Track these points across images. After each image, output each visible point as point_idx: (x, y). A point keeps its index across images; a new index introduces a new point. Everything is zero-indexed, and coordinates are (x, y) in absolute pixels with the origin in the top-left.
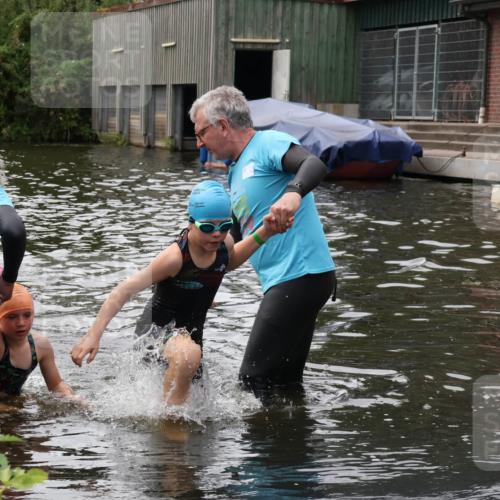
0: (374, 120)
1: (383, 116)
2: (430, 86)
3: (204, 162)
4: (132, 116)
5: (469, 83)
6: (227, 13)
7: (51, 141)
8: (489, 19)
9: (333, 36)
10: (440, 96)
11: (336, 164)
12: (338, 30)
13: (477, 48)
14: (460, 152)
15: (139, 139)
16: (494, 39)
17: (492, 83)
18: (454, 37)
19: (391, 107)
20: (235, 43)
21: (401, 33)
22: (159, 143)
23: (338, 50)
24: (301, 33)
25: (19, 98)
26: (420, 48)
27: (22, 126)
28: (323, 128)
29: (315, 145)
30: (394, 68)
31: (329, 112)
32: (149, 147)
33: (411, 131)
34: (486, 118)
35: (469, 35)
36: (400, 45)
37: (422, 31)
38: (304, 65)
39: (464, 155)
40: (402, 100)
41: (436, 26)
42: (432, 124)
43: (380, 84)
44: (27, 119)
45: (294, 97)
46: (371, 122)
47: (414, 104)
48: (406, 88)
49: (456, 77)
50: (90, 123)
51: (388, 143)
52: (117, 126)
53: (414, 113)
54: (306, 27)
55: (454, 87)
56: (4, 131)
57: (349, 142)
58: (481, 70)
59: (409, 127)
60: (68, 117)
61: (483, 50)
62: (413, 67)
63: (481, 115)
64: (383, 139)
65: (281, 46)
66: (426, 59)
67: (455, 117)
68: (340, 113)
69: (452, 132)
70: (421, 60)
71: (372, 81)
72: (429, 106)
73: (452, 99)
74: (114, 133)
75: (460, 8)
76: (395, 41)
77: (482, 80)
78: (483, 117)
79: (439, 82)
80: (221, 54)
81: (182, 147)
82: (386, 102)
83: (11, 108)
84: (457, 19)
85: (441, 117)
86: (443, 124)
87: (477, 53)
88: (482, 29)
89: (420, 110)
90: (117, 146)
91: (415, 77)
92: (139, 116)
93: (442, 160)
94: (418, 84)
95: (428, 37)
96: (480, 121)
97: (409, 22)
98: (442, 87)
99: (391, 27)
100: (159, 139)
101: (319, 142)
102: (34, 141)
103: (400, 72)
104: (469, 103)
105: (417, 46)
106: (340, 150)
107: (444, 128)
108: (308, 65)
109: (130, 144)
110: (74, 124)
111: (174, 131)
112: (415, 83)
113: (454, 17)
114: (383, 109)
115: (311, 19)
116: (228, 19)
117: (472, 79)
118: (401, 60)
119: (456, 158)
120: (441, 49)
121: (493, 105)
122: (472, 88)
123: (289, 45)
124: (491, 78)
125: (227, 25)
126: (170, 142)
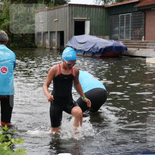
1: (116, 39)
2: (129, 31)
4: (46, 40)
5: (140, 29)
6: (72, 11)
7: (24, 47)
8: (145, 11)
9: (102, 17)
10: (132, 33)
11: (103, 53)
12: (103, 15)
13: (142, 19)
14: (138, 49)
15: (48, 47)
16: (146, 17)
18: (136, 17)
19: (118, 36)
20: (74, 19)
21: (121, 16)
22: (54, 48)
23: (103, 20)
24: (93, 16)
25: (15, 36)
26: (126, 20)
27: (16, 43)
28: (101, 43)
30: (119, 26)
31: (101, 38)
33: (124, 43)
34: (145, 39)
35: (139, 16)
36: (120, 19)
37: (126, 15)
38: (94, 25)
39: (139, 50)
40: (121, 35)
41: (130, 14)
42: (129, 41)
43: (115, 30)
44: (17, 42)
45: (91, 34)
46: (113, 41)
47: (124, 36)
48: (122, 31)
49: (136, 28)
50: (34, 42)
51: (117, 46)
52: (42, 43)
53: (124, 38)
55: (135, 31)
56: (11, 45)
57: (107, 47)
58: (143, 26)
59: (123, 42)
60: (28, 41)
62: (124, 25)
63: (143, 38)
65: (87, 20)
66: (128, 23)
67: (136, 39)
68: (104, 38)
69: (135, 43)
70: (126, 23)
71: (112, 29)
72: (129, 36)
73: (135, 34)
74: (41, 45)
75: (137, 8)
77: (143, 29)
79: (131, 29)
80: (70, 22)
81: (60, 48)
82: (116, 35)
83: (12, 38)
84: (136, 12)
85: (132, 39)
86: (133, 41)
87: (142, 21)
88: (143, 14)
89: (126, 37)
90: (42, 49)
91: (125, 28)
92: (48, 40)
93: (133, 51)
94: (126, 30)
95: (128, 17)
96: (143, 40)
97: (123, 13)
98: (132, 31)
99: (118, 14)
100: (54, 46)
101: (98, 47)
102: (19, 48)
103: (120, 27)
104: (140, 35)
105: (125, 19)
106: (104, 49)
107: (133, 42)
109: (46, 48)
110: (30, 43)
111: (58, 44)
112: (125, 30)
113: (135, 11)
114: (116, 37)
115: (95, 12)
116: (72, 13)
117: (140, 28)
118: (121, 23)
119: (137, 51)
120: (132, 20)
121: (147, 35)
122: (141, 31)
123: (89, 20)
124: (146, 28)
125: (72, 14)
126: (57, 47)
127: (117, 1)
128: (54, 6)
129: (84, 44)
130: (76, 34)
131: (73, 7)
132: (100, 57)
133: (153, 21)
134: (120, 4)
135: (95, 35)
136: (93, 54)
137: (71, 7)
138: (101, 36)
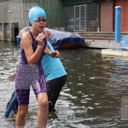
0: (68, 32)
2: (84, 22)
4: (0, 32)
5: (95, 21)
6: (26, 2)
8: (99, 3)
9: (56, 8)
10: (87, 24)
12: (58, 7)
13: (97, 11)
14: (93, 40)
16: (101, 8)
17: (101, 20)
18: (90, 8)
19: (74, 28)
21: (75, 7)
22: (8, 40)
23: (58, 12)
24: (47, 8)
26: (81, 11)
29: (55, 39)
30: (74, 17)
31: (56, 30)
32: (6, 41)
34: (100, 30)
35: (94, 7)
36: (75, 10)
37: (81, 6)
38: (49, 16)
39: (94, 41)
40: (77, 26)
41: (85, 5)
42: (85, 32)
43: (70, 21)
47: (80, 27)
48: (77, 22)
49: (91, 19)
51: (75, 38)
53: (80, 30)
54: (49, 6)
55: (91, 22)
57: (65, 38)
58: (98, 17)
59: (79, 34)
61: (98, 11)
62: (79, 17)
63: (98, 29)
64: (74, 37)
66: (83, 14)
67: (91, 30)
68: (59, 30)
69: (91, 35)
70: (81, 14)
71: (68, 21)
72: (84, 28)
73: (90, 25)
76: (74, 9)
77: (98, 20)
78: (99, 30)
79: (87, 21)
81: (15, 40)
82: (72, 27)
84: (91, 3)
85: (87, 30)
86: (88, 32)
87: (97, 12)
88: (97, 6)
89: (82, 29)
91: (80, 19)
92: (2, 32)
93: (88, 43)
94: (81, 21)
95: (83, 8)
96: (98, 31)
97: (77, 4)
98: (87, 22)
99: (72, 5)
100: (8, 38)
103: (75, 18)
104: (95, 26)
105: (80, 10)
107: (88, 33)
108: (50, 17)
109: (0, 40)
111: (12, 36)
112: (80, 21)
113: (90, 2)
114: (71, 29)
115: (50, 3)
117: (96, 19)
118: (76, 15)
119: (92, 42)
120: (87, 11)
121: (102, 27)
122: (96, 22)
124: (101, 19)
126: (11, 39)
133: (108, 12)
138: (57, 28)
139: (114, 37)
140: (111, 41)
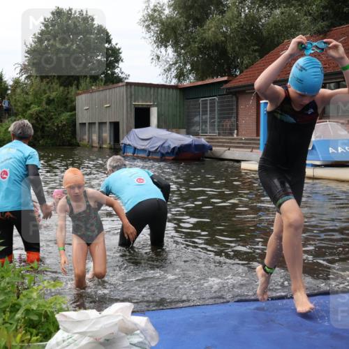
1: (196, 134)
2: (214, 122)
3: (124, 153)
4: (93, 135)
5: (230, 120)
6: (131, 92)
7: (60, 145)
8: (237, 95)
9: (174, 102)
10: (219, 126)
11: (177, 154)
12: (176, 99)
13: (233, 106)
14: (227, 149)
15: (96, 144)
16: (239, 103)
18: (224, 102)
19: (200, 130)
20: (134, 105)
21: (203, 101)
22: (104, 146)
23: (176, 107)
24: (161, 101)
25: (46, 129)
26: (210, 106)
28: (172, 139)
29: (168, 146)
30: (199, 115)
32: (101, 148)
33: (208, 140)
34: (237, 134)
36: (202, 105)
37: (210, 99)
38: (163, 113)
39: (229, 150)
40: (204, 127)
41: (216, 97)
42: (215, 137)
43: (194, 121)
45: (159, 126)
46: (191, 136)
47: (208, 129)
48: (205, 122)
49: (224, 118)
50: (76, 138)
52: (87, 139)
53: (208, 133)
54: (163, 98)
55: (224, 122)
56: (41, 142)
58: (234, 115)
59: (207, 138)
60: (66, 136)
61: (235, 107)
62: (207, 114)
63: (235, 133)
64: (196, 143)
65: (153, 106)
66: (212, 111)
67: (225, 134)
68: (178, 133)
69: (224, 140)
70: (210, 111)
71: (191, 120)
72: (215, 130)
73: (223, 126)
74: (85, 142)
75: (225, 90)
76: (199, 104)
77: (235, 119)
79: (218, 120)
80: (129, 110)
81: (114, 147)
82: (197, 128)
83: (43, 132)
85: (219, 134)
86: (220, 137)
87: (233, 108)
88: (234, 99)
89: (211, 131)
90: (87, 147)
91: (208, 118)
92: (96, 135)
93: (220, 152)
94: (210, 121)
95: (213, 102)
96: (235, 136)
97: (205, 96)
98: (219, 122)
99: (198, 98)
100: (104, 144)
102: (53, 146)
103: (202, 116)
104: (230, 128)
105: (208, 105)
106: (179, 148)
108: (165, 113)
109: (93, 147)
110: (69, 138)
111: (110, 141)
112: (208, 120)
113: (223, 94)
114: (196, 131)
115: (165, 94)
116: (131, 95)
117: (231, 118)
118: (203, 111)
119: (226, 151)
120: (218, 106)
121: (240, 129)
122: (231, 123)
123: (156, 106)
124: (239, 118)
125: (131, 97)
126: (109, 145)
127: (197, 79)
128: (104, 84)
129: (148, 141)
130: (137, 127)
131: (133, 87)
132: (173, 159)
134: (200, 83)
135: (164, 128)
136: (163, 155)
137: (129, 87)
138: (174, 130)
139: (259, 144)
140: (254, 150)
